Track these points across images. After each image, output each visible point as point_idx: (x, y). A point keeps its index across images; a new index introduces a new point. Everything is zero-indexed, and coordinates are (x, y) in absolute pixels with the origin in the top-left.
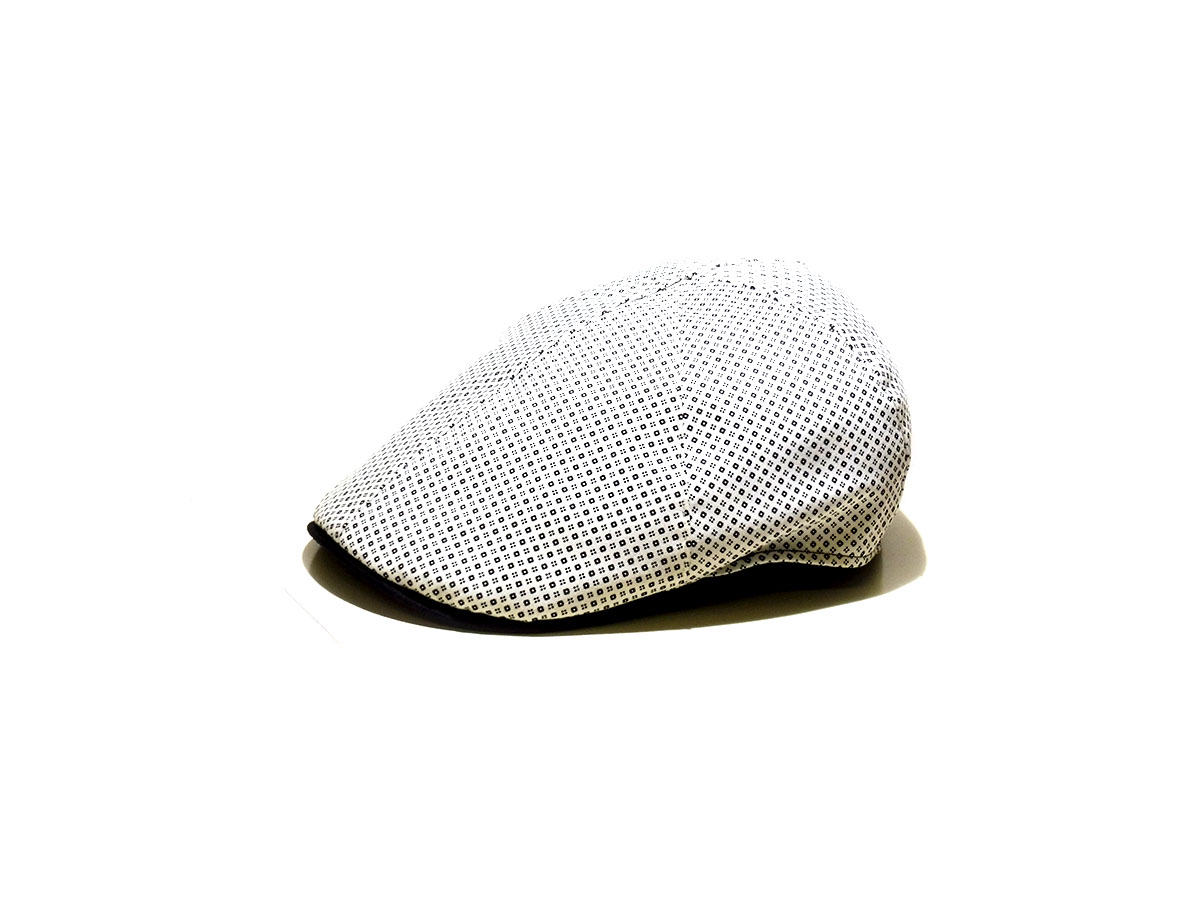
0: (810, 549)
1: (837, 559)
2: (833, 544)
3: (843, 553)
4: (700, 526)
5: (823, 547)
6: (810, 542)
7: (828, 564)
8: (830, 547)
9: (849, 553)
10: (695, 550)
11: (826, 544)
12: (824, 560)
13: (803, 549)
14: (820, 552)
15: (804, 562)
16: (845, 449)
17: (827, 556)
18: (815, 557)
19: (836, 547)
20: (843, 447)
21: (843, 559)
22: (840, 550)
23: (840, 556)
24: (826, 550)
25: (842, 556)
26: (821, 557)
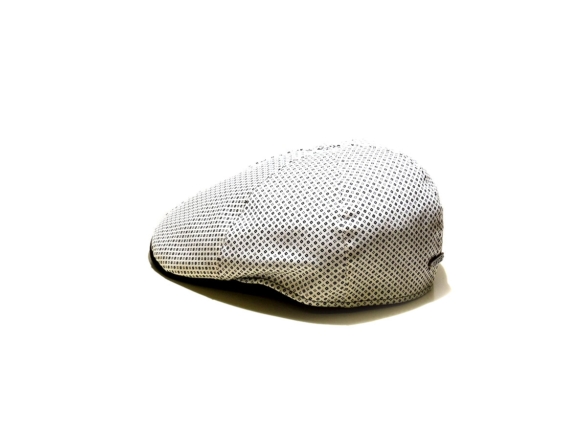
0: (285, 286)
1: (295, 296)
2: (296, 288)
4: (226, 253)
5: (291, 287)
6: (285, 282)
7: (290, 296)
8: (294, 289)
9: (301, 295)
10: (220, 263)
11: (293, 286)
12: (288, 293)
13: (282, 284)
14: (288, 289)
15: (278, 291)
17: (291, 292)
18: (284, 290)
21: (298, 297)
22: (297, 292)
23: (297, 295)
24: (292, 289)
25: (302, 297)
26: (288, 291)
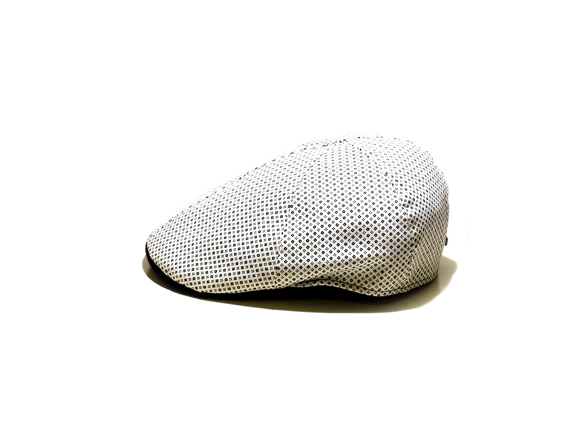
0: (350, 282)
1: (363, 290)
2: (362, 282)
3: (367, 288)
4: (283, 260)
5: (356, 283)
6: (350, 279)
7: (357, 291)
8: (360, 283)
9: (370, 288)
10: (279, 271)
11: (359, 281)
12: (356, 289)
13: (346, 281)
14: (354, 285)
15: (344, 288)
16: (371, 235)
17: (358, 288)
18: (351, 287)
19: (364, 283)
20: (370, 234)
21: (367, 291)
22: (366, 286)
23: (365, 289)
24: (358, 285)
25: (366, 289)
26: (354, 287)
